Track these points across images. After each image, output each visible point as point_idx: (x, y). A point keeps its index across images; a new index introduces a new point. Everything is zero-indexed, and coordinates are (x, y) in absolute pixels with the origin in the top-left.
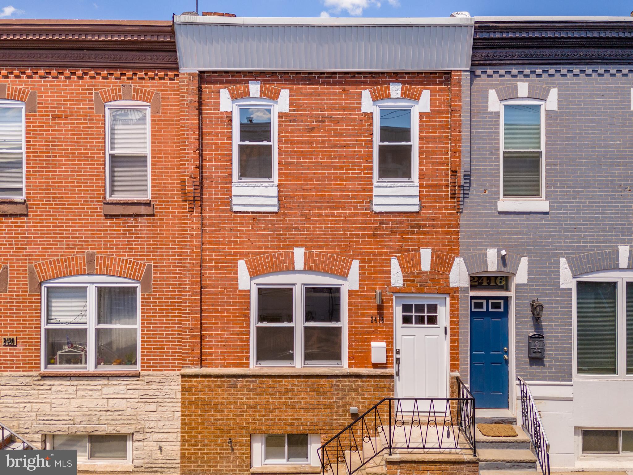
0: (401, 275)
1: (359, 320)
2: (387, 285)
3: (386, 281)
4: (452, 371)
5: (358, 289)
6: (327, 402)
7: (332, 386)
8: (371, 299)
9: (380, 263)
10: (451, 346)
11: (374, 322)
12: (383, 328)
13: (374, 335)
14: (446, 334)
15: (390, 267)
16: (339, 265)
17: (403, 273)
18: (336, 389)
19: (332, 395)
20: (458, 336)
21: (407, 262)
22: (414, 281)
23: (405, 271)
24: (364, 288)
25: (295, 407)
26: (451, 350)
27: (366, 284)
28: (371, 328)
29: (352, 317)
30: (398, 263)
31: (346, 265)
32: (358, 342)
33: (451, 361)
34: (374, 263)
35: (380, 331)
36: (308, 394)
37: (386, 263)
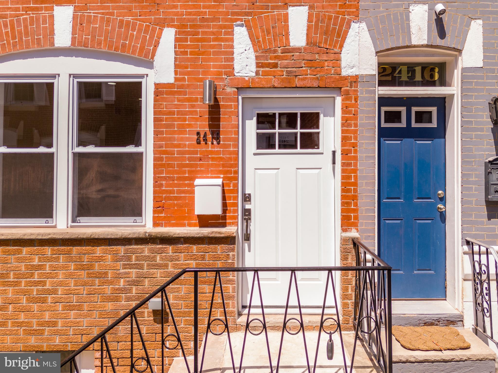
0: (252, 55)
1: (174, 139)
2: (226, 74)
3: (225, 67)
4: (344, 230)
5: (172, 81)
6: (108, 290)
7: (116, 260)
8: (196, 100)
9: (213, 33)
10: (343, 184)
11: (203, 143)
12: (218, 153)
13: (201, 166)
14: (334, 163)
15: (232, 40)
16: (137, 38)
17: (256, 51)
18: (124, 265)
19: (118, 277)
20: (356, 165)
21: (263, 31)
22: (275, 66)
23: (260, 47)
24: (184, 79)
25: (44, 301)
26: (343, 191)
27: (188, 73)
28: (196, 152)
29: (162, 133)
30: (246, 33)
31: (152, 37)
32: (173, 179)
33: (343, 211)
34: (204, 33)
35: (213, 159)
36: (70, 276)
37: (226, 33)
